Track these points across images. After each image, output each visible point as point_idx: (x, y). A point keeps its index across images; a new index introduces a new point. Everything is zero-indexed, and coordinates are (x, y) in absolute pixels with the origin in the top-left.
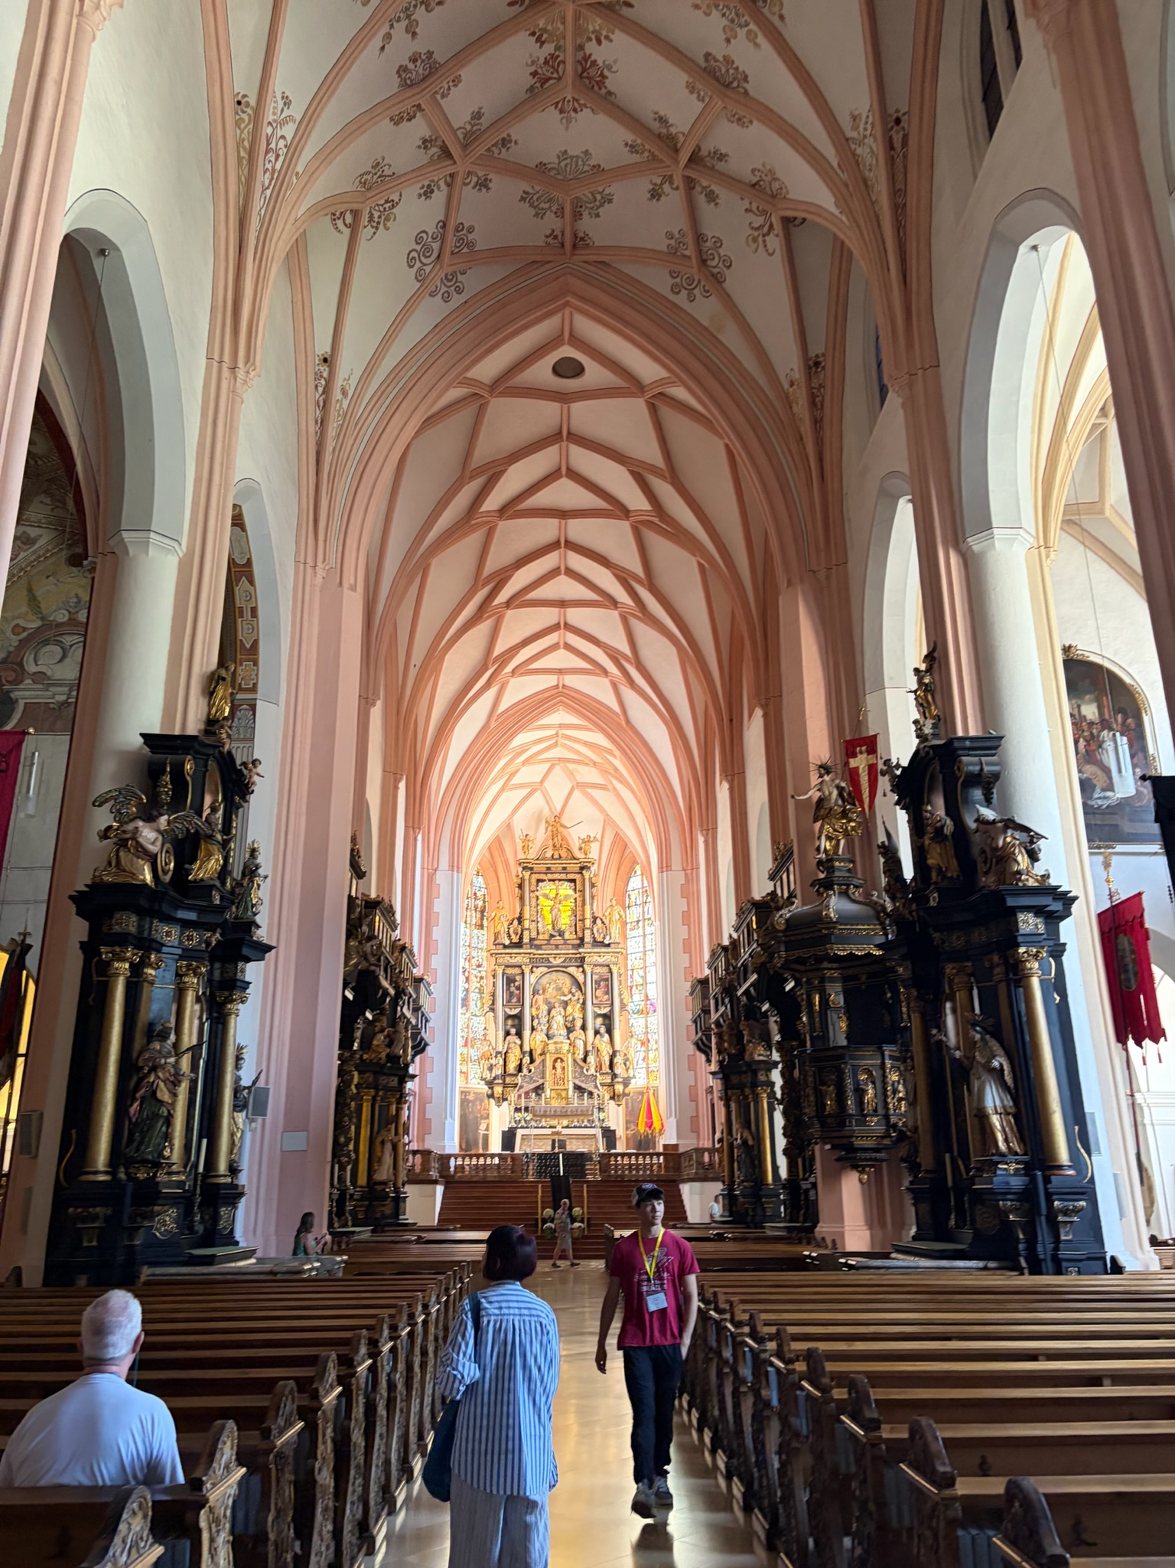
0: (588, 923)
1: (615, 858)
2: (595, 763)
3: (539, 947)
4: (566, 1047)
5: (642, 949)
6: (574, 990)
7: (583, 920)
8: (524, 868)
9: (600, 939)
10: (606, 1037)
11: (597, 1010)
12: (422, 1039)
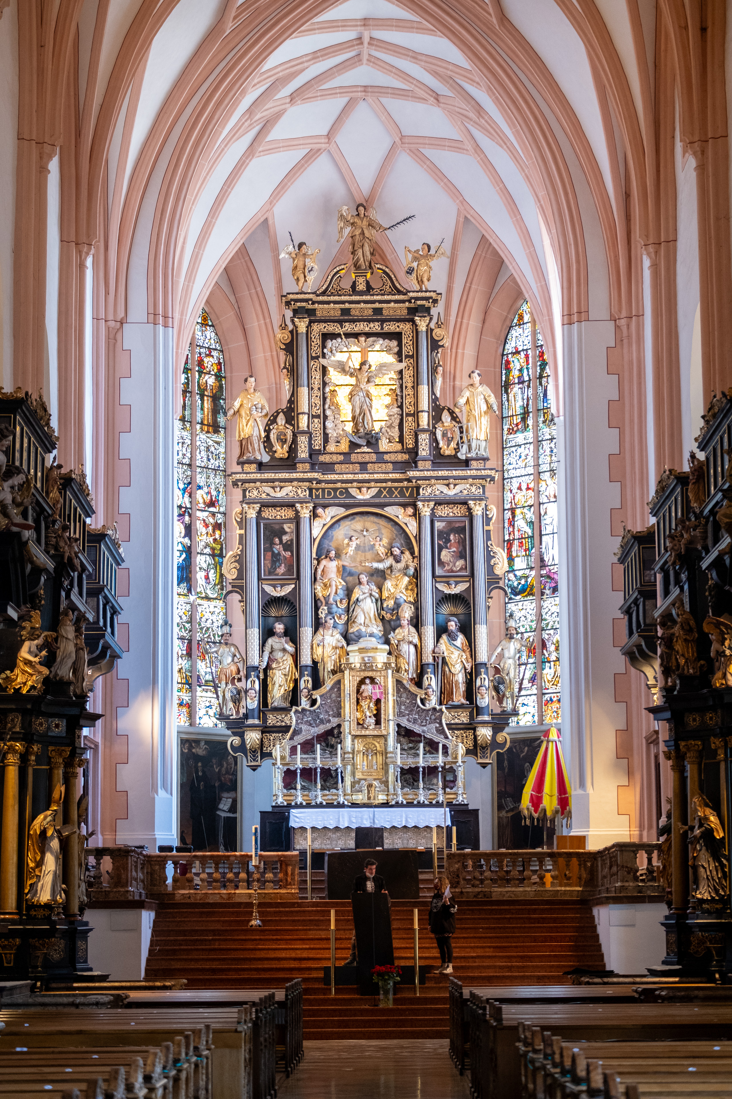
0: (424, 420)
1: (479, 288)
2: (437, 97)
3: (328, 467)
4: (381, 658)
5: (530, 470)
6: (397, 551)
7: (416, 414)
8: (295, 312)
9: (447, 450)
10: (460, 640)
11: (441, 587)
12: (107, 647)
